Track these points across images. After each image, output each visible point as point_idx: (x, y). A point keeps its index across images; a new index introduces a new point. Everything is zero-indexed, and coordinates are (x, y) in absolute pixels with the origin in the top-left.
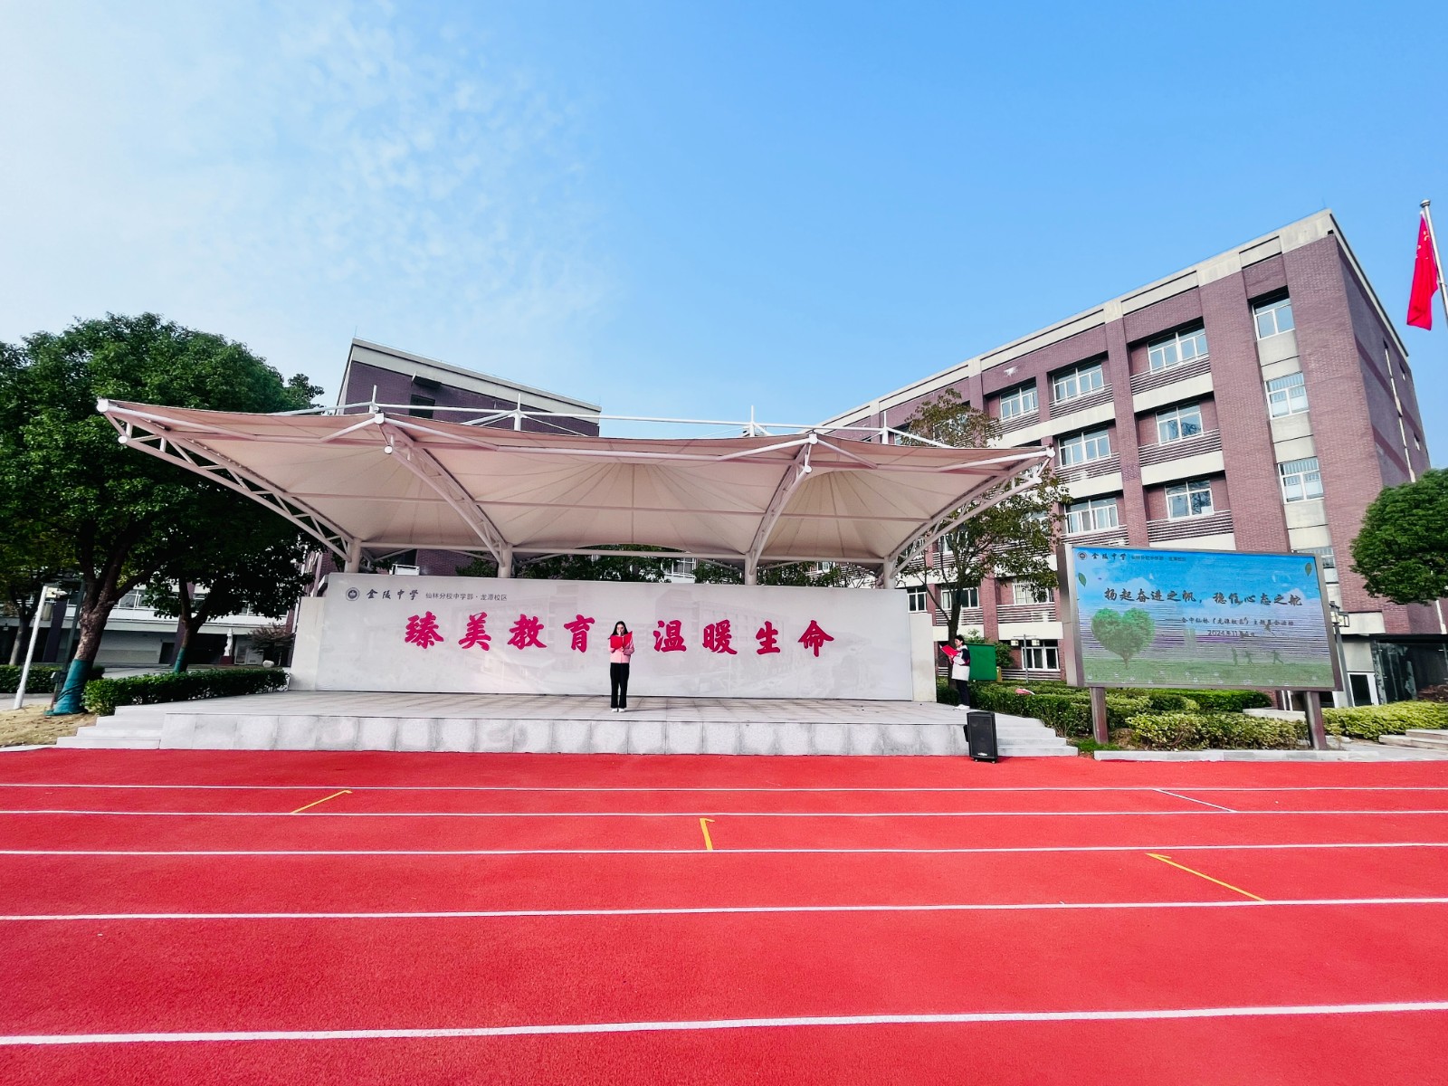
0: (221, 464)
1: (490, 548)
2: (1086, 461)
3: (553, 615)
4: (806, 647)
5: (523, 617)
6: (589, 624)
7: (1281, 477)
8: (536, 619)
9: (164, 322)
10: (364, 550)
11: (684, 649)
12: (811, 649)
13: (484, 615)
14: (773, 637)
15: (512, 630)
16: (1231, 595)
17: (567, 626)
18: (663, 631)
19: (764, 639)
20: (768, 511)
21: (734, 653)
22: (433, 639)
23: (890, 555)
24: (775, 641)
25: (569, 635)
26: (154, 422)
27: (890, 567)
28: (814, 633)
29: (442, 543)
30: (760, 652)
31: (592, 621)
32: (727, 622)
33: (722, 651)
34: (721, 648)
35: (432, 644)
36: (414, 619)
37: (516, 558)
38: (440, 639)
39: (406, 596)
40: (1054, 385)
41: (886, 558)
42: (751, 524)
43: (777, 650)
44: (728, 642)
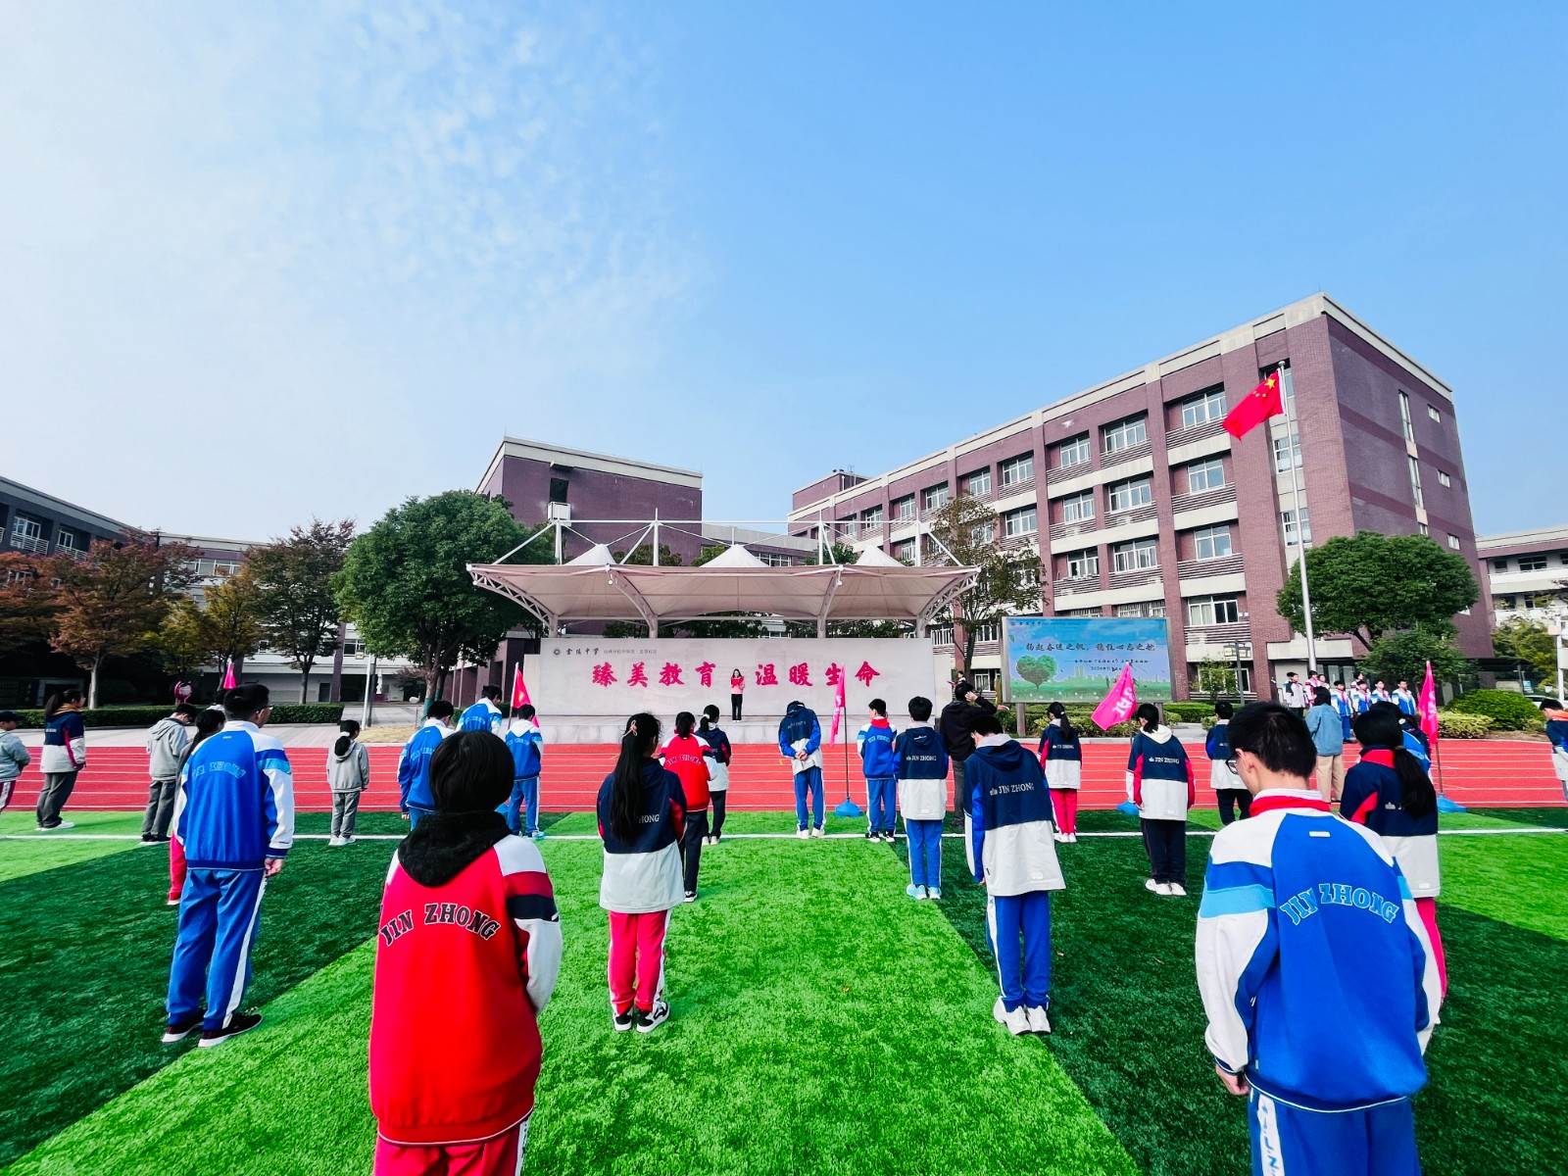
1: (645, 618)
3: (688, 662)
4: (861, 680)
5: (668, 664)
6: (712, 668)
7: (1284, 524)
8: (676, 666)
10: (560, 621)
11: (776, 683)
12: (864, 681)
13: (642, 664)
14: (838, 673)
15: (661, 673)
17: (698, 670)
18: (762, 672)
19: (832, 675)
20: (827, 594)
21: (810, 685)
22: (610, 681)
23: (920, 614)
24: (839, 677)
25: (699, 676)
27: (920, 622)
28: (866, 670)
30: (829, 684)
31: (713, 666)
32: (805, 664)
33: (802, 684)
34: (802, 682)
35: (610, 683)
36: (597, 667)
37: (660, 623)
38: (615, 680)
39: (591, 652)
40: (1106, 438)
41: (918, 616)
42: (819, 600)
44: (806, 678)
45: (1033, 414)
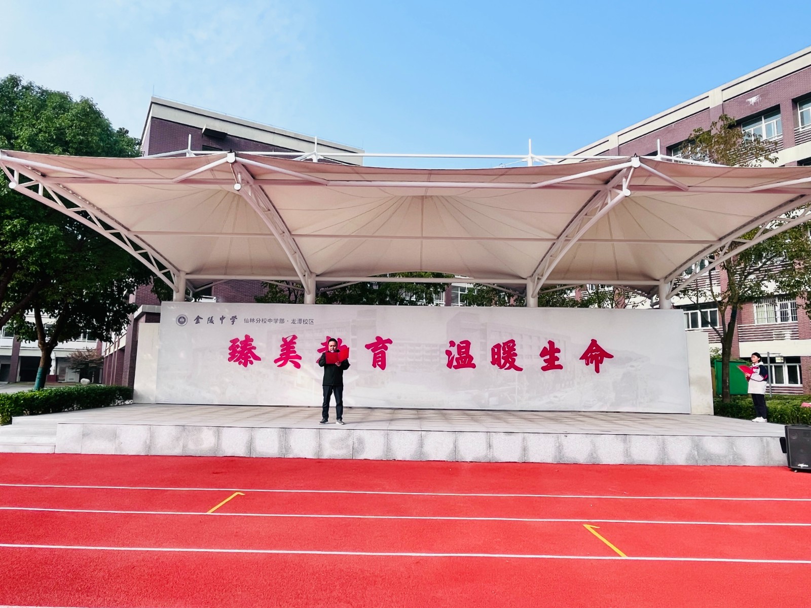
0: (82, 207)
1: (301, 278)
3: (355, 337)
4: (587, 364)
6: (387, 345)
9: (24, 83)
10: (188, 281)
11: (474, 366)
12: (592, 366)
13: (294, 337)
14: (556, 354)
15: (320, 351)
17: (368, 347)
18: (454, 350)
19: (548, 357)
20: (560, 236)
21: (520, 369)
22: (252, 359)
23: (666, 278)
24: (558, 359)
25: (369, 355)
27: (665, 288)
28: (594, 351)
29: (253, 274)
30: (544, 369)
31: (390, 341)
32: (513, 341)
33: (509, 368)
34: (508, 365)
35: (252, 363)
36: (234, 341)
37: (318, 285)
38: (257, 358)
39: (227, 321)
40: (799, 112)
41: (662, 281)
43: (560, 367)
44: (514, 360)
45: (710, 93)
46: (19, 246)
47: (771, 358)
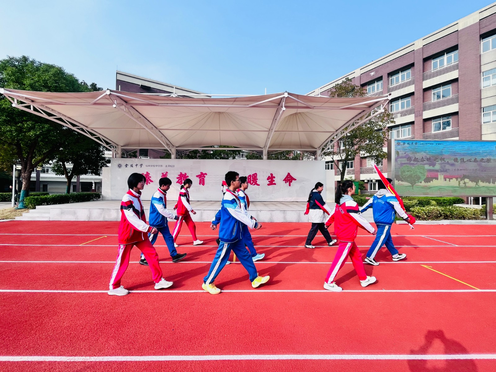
0: (59, 116)
1: (166, 148)
2: (400, 110)
3: (192, 172)
4: (286, 183)
5: (181, 173)
6: (205, 175)
7: (483, 113)
8: (186, 174)
9: (31, 60)
10: (122, 150)
12: (288, 183)
13: (167, 173)
14: (274, 179)
15: (177, 178)
16: (461, 159)
17: (197, 176)
19: (270, 180)
20: (270, 130)
21: (259, 185)
22: (149, 182)
23: (319, 147)
24: (274, 181)
25: (198, 180)
26: (26, 98)
27: (319, 152)
28: (289, 177)
29: (151, 147)
31: (206, 174)
32: (256, 174)
33: (254, 185)
34: (254, 183)
35: (150, 183)
37: (177, 151)
38: (152, 181)
39: (139, 166)
40: (390, 79)
41: (318, 149)
42: (264, 135)
43: (275, 184)
44: (256, 181)
45: (355, 71)
46: (31, 133)
47: (371, 180)
